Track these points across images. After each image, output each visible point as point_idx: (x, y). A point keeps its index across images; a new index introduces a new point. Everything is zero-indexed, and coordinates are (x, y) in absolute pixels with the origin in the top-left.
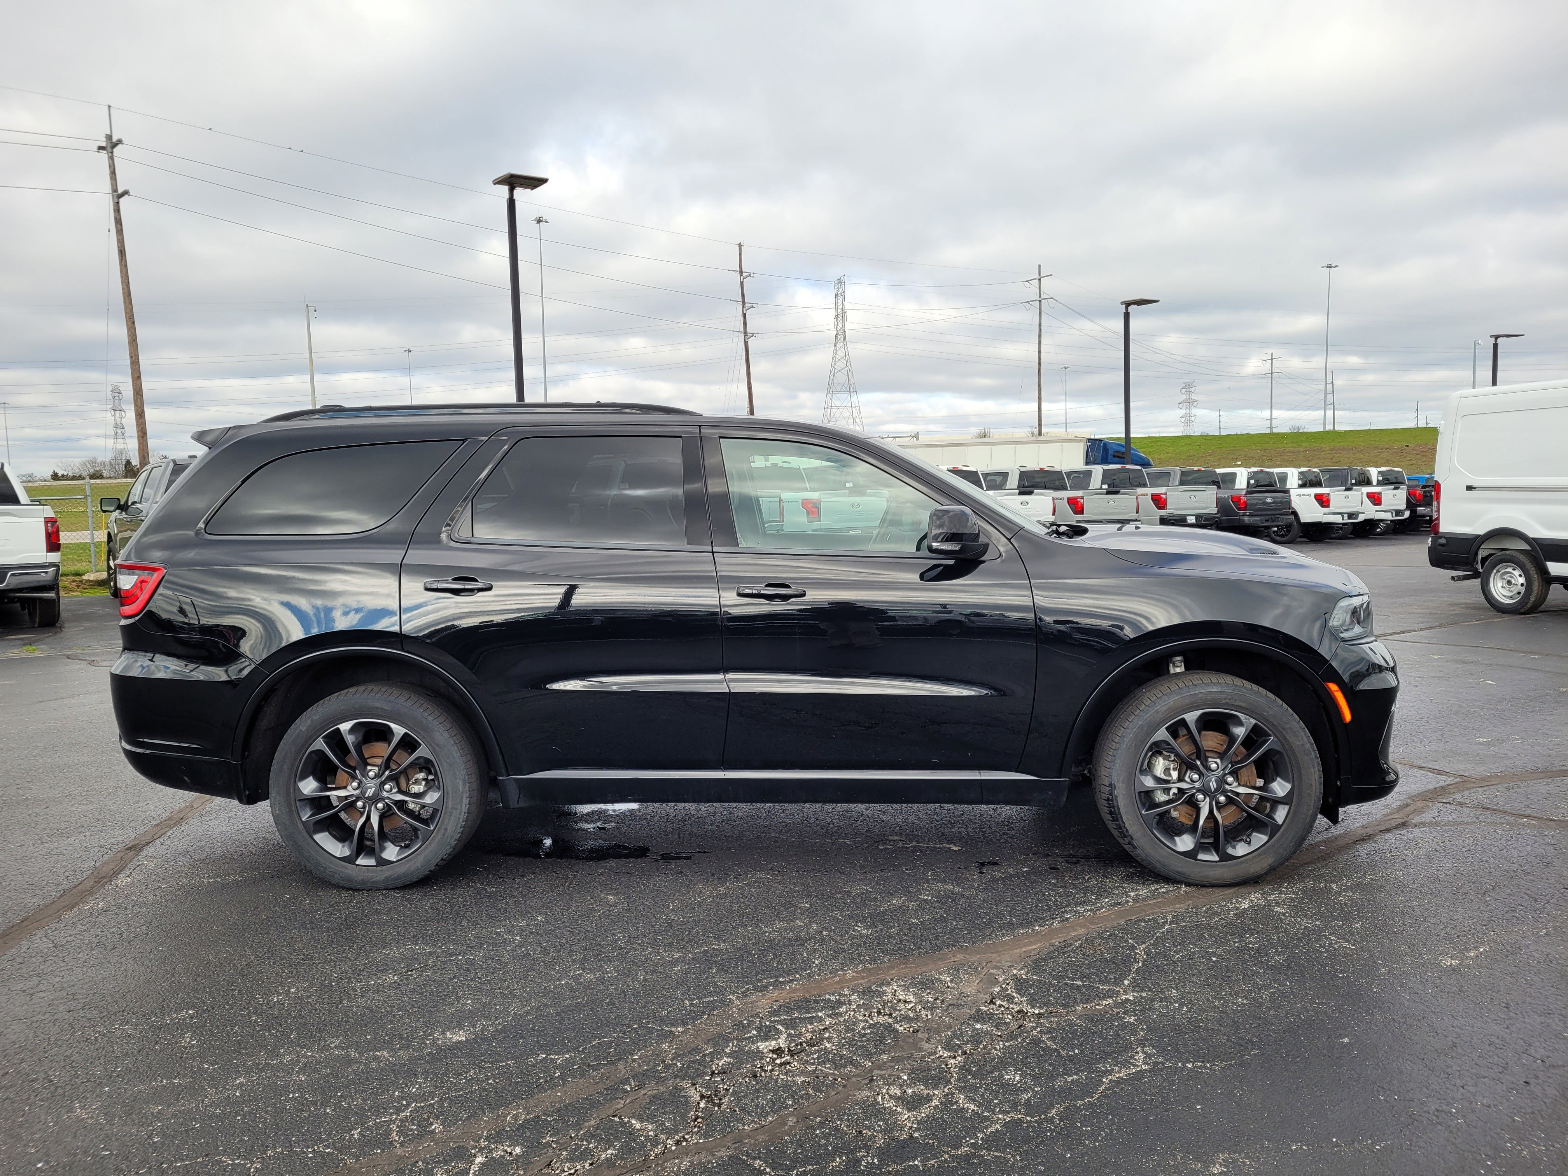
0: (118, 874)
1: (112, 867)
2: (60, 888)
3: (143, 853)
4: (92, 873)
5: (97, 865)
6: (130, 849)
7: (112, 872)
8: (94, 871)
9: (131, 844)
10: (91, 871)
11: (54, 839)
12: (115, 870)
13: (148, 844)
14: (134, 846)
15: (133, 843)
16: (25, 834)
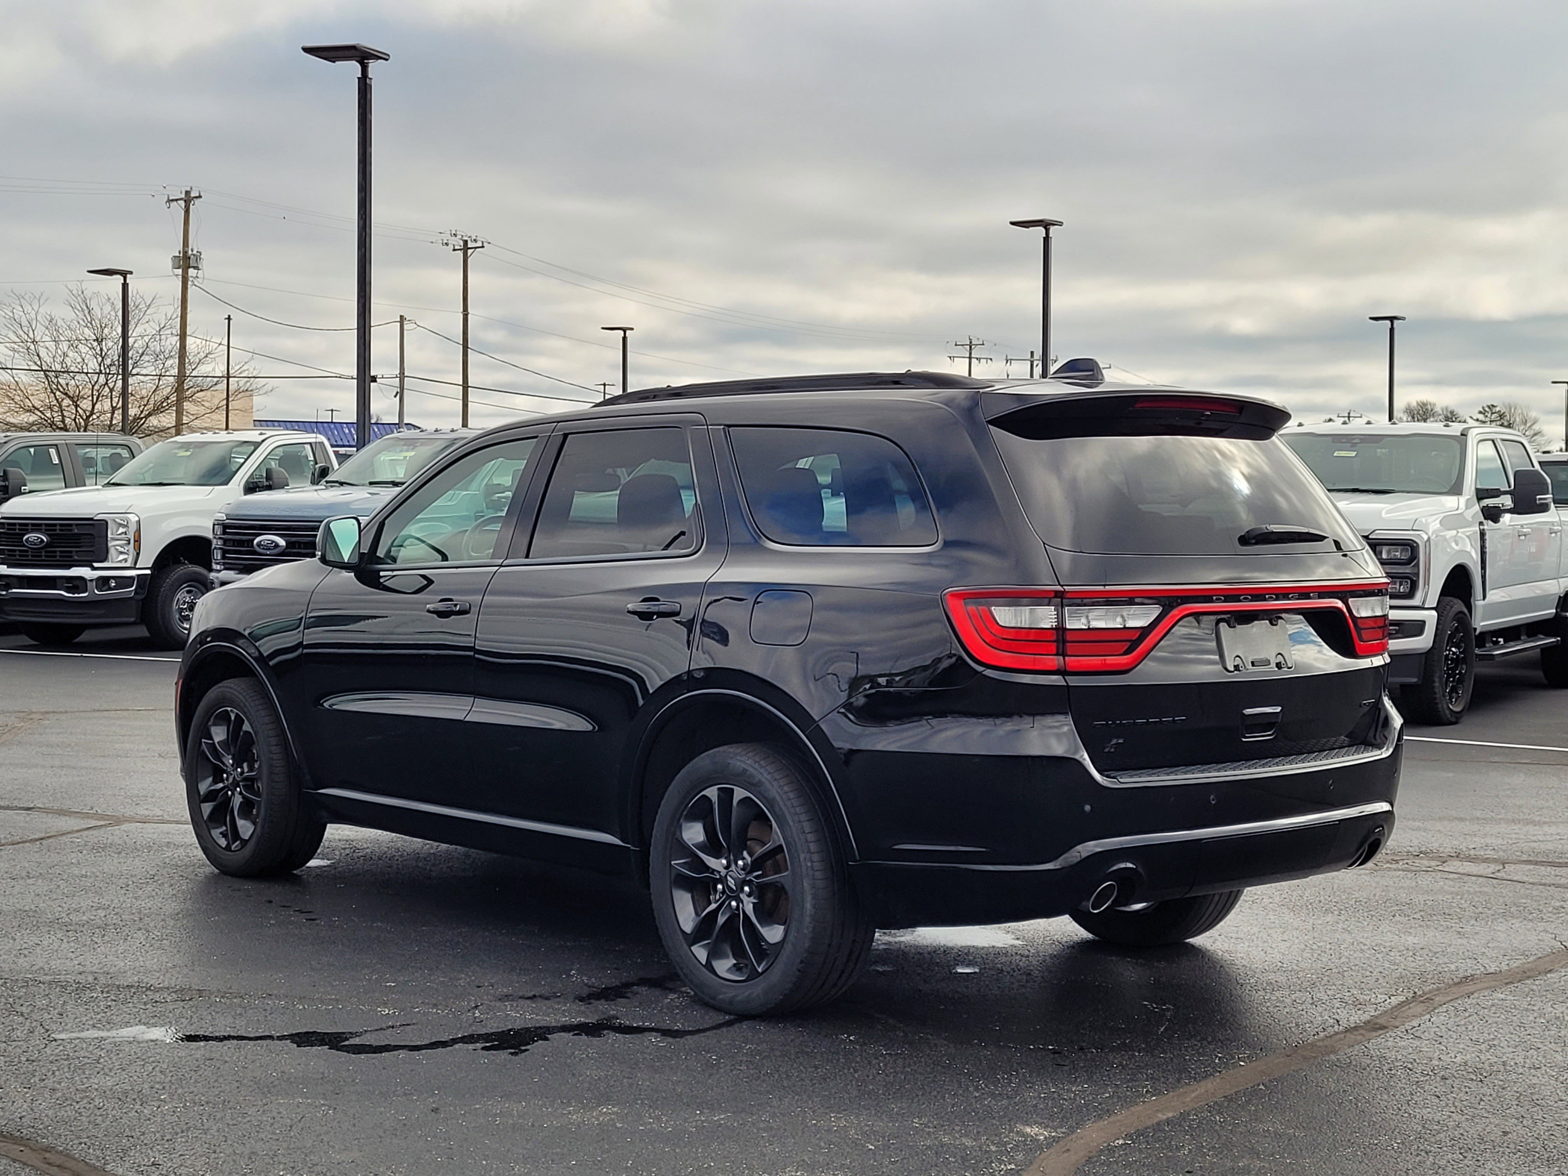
0: (1404, 1002)
1: (1411, 1011)
2: (1474, 1001)
3: (1366, 1017)
4: (1435, 1009)
5: (1428, 1016)
6: (1382, 1027)
7: (1411, 1005)
8: (1432, 1011)
9: (1377, 1034)
10: (1436, 1011)
11: (1486, 1066)
12: (1407, 1007)
13: (1356, 1028)
14: (1376, 1030)
15: (1374, 1034)
16: (1534, 1086)
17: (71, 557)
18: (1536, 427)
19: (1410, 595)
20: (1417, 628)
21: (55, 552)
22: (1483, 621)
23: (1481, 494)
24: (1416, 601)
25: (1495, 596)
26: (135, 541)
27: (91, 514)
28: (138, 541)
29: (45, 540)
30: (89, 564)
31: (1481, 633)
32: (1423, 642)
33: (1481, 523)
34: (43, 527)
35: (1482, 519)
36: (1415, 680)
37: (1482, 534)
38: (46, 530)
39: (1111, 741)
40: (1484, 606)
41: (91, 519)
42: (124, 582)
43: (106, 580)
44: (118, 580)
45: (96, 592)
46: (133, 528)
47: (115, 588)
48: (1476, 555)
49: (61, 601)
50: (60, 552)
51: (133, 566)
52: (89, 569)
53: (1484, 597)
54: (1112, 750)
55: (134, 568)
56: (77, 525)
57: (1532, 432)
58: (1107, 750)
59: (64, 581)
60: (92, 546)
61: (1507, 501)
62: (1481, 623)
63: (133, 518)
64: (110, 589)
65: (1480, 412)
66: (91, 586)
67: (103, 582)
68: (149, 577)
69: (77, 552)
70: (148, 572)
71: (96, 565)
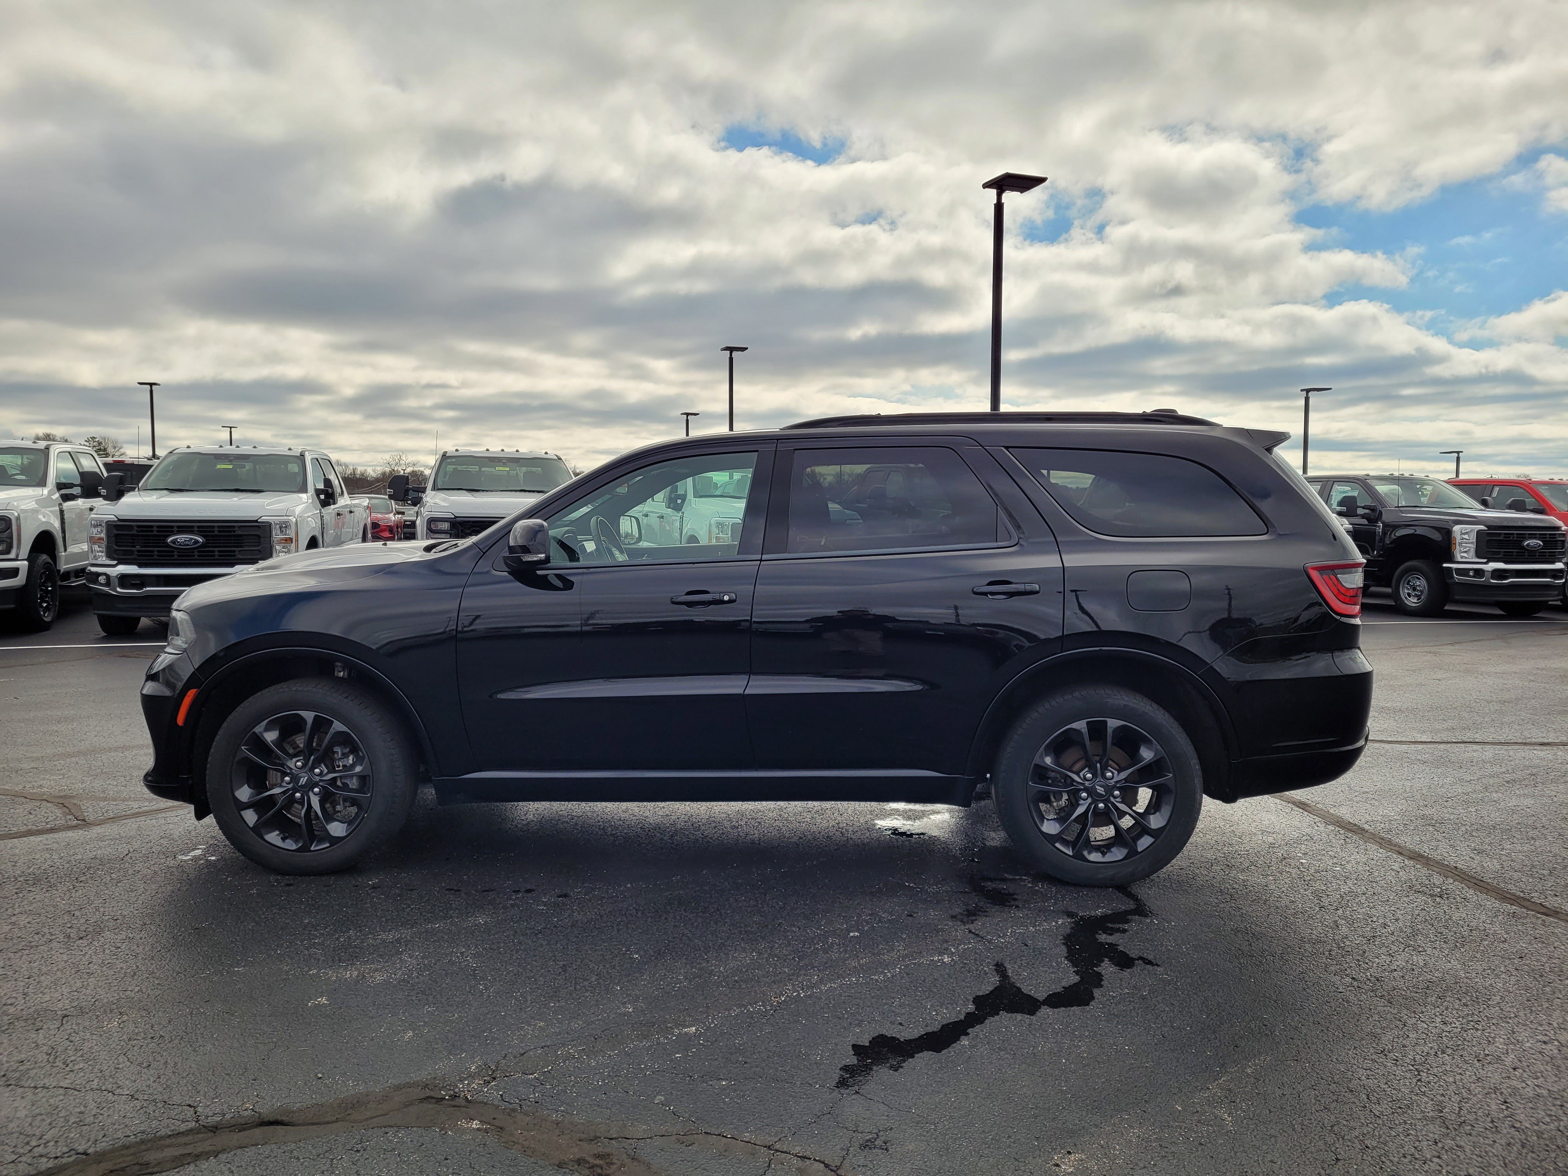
18: (122, 451)
19: (8, 552)
20: (14, 572)
22: (65, 565)
23: (60, 486)
24: (12, 555)
25: (73, 549)
31: (64, 573)
32: (19, 580)
33: (60, 504)
35: (61, 502)
36: (12, 606)
37: (62, 512)
40: (66, 556)
48: (57, 524)
53: (65, 550)
57: (119, 453)
61: (77, 491)
62: (63, 567)
65: (86, 441)
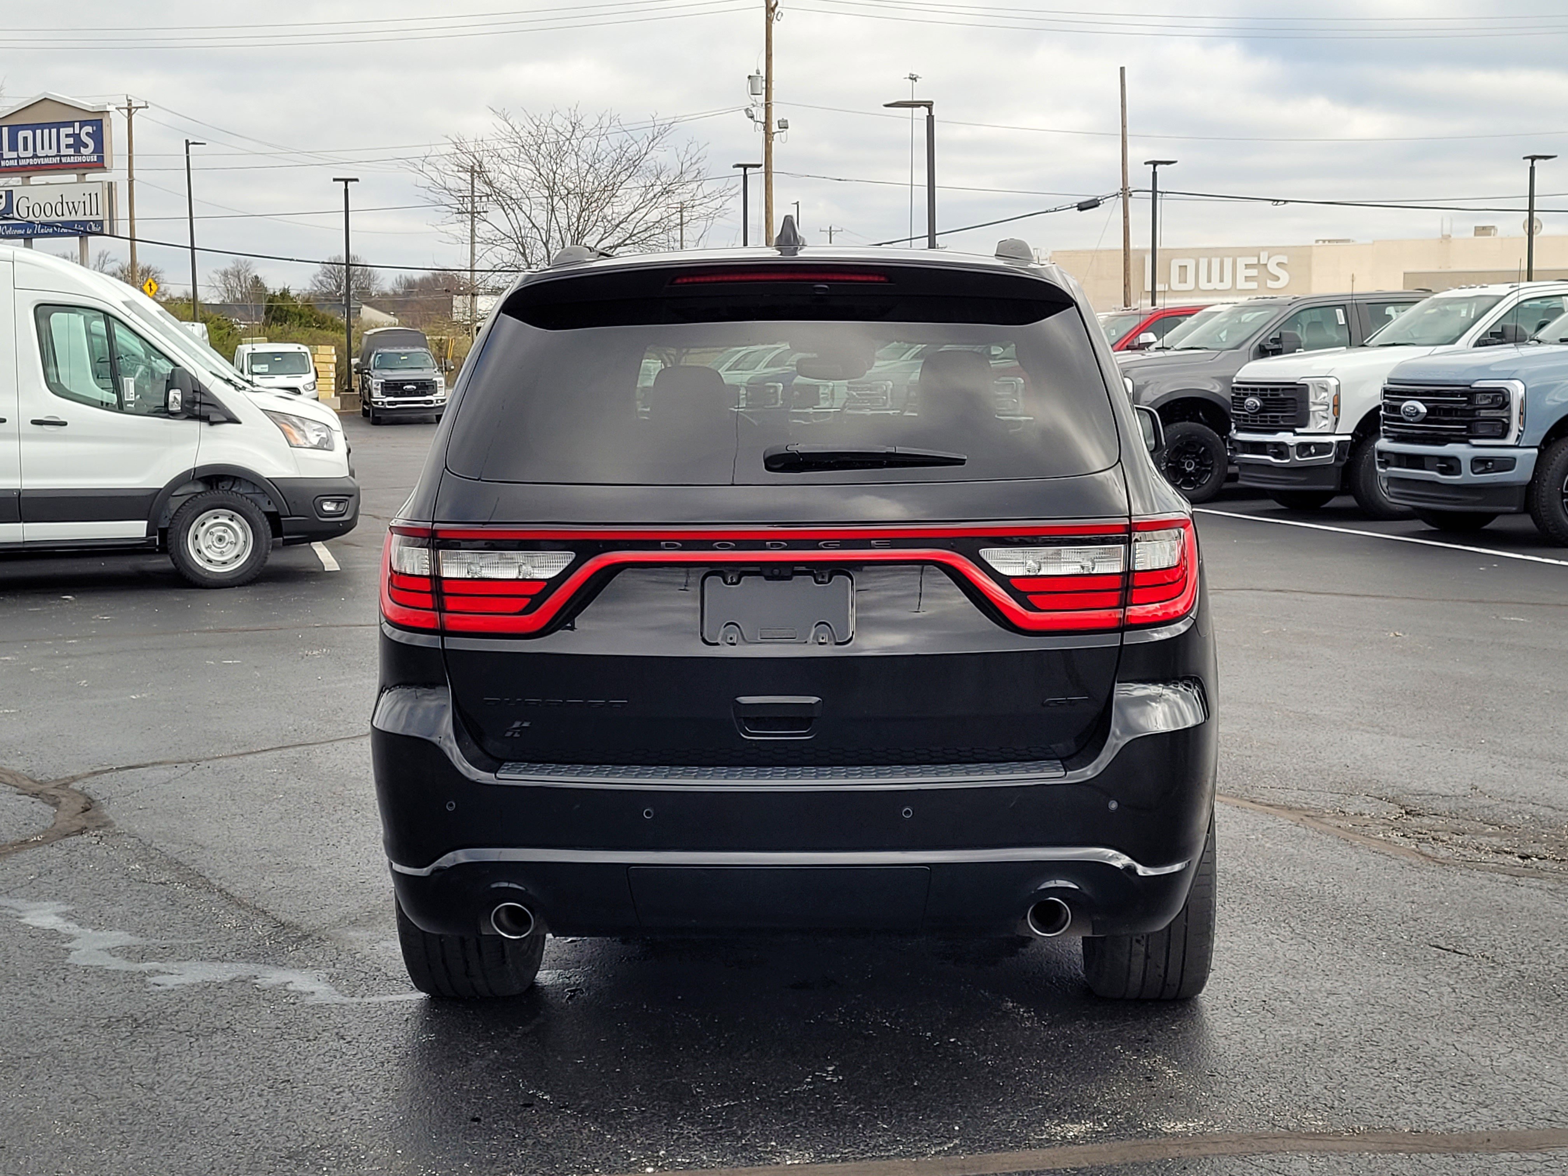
17: (1277, 422)
21: (1266, 417)
26: (1334, 406)
27: (1294, 378)
28: (1337, 406)
29: (1258, 404)
30: (1290, 429)
34: (1258, 392)
38: (1261, 395)
39: (513, 724)
41: (1294, 383)
42: (1323, 448)
43: (1307, 446)
44: (1317, 446)
45: (1297, 458)
46: (1333, 392)
47: (1316, 454)
49: (1269, 466)
50: (1271, 417)
51: (1332, 431)
52: (1292, 434)
54: (516, 735)
55: (1334, 434)
56: (1283, 389)
58: (509, 734)
59: (1272, 446)
60: (1295, 411)
63: (1333, 382)
64: (1311, 455)
66: (1293, 451)
67: (1303, 448)
68: (1349, 443)
69: (1283, 417)
70: (1349, 438)
71: (1298, 430)
